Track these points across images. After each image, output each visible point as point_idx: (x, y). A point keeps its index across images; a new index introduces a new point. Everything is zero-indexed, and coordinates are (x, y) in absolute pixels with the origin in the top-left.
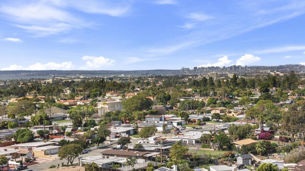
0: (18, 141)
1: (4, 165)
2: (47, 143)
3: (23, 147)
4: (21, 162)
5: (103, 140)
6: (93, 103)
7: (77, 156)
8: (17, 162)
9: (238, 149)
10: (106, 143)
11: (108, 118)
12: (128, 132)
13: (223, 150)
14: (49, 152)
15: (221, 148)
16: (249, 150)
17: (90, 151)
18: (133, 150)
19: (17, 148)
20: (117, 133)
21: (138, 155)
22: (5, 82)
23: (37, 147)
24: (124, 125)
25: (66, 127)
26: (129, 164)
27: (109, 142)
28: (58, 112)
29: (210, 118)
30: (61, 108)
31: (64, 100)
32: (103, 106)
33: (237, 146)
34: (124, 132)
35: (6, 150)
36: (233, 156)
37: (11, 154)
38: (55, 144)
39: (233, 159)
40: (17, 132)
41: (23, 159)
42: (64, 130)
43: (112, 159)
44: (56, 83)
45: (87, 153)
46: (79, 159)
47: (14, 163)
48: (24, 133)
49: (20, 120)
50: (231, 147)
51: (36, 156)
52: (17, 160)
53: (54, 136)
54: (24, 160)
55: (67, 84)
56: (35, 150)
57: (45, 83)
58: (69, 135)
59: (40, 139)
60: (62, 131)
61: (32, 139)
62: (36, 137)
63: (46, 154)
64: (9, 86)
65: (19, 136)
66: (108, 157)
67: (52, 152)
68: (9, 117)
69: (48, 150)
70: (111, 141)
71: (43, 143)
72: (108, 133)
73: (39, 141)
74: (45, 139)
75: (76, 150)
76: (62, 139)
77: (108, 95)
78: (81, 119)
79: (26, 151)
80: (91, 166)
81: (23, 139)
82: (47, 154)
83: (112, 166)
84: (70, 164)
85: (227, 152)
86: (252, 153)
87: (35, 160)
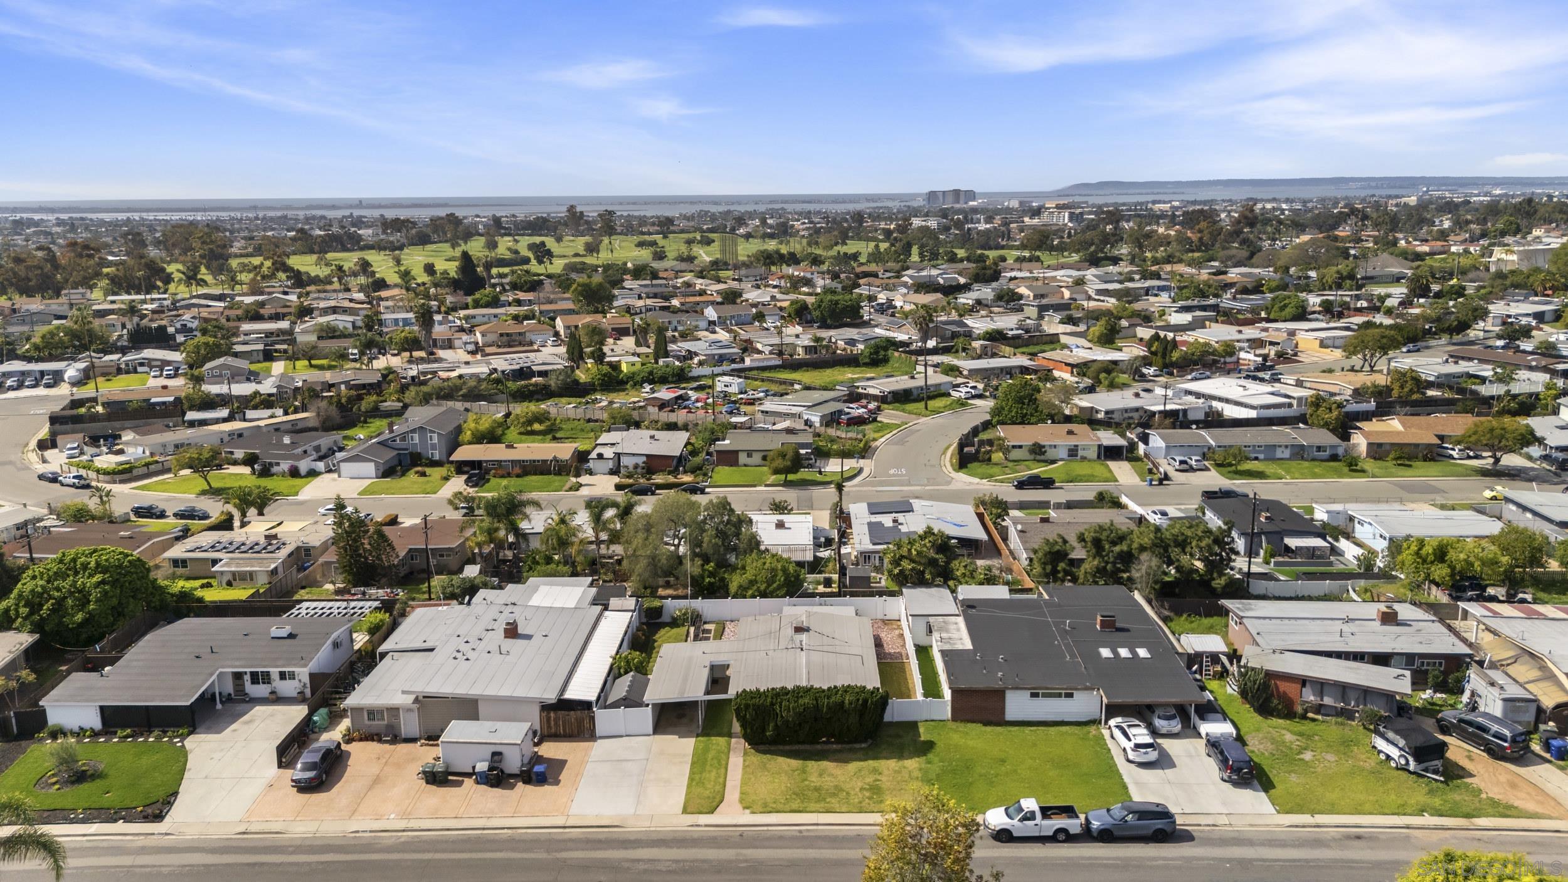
0: (1272, 316)
1: (1228, 360)
2: (1332, 325)
3: (1278, 331)
4: (1265, 357)
5: (1463, 326)
6: (1487, 252)
7: (1386, 353)
8: (1256, 355)
10: (1472, 334)
11: (1499, 281)
12: (1540, 317)
14: (1329, 342)
17: (1428, 347)
18: (1532, 353)
19: (1266, 330)
20: (1509, 316)
21: (1534, 363)
22: (1304, 202)
23: (1307, 331)
24: (1536, 299)
25: (1389, 296)
26: (1499, 379)
27: (1481, 334)
28: (1392, 266)
30: (1406, 259)
31: (1422, 241)
32: (1503, 256)
34: (1528, 315)
35: (1240, 332)
37: (1248, 340)
38: (1347, 329)
40: (1273, 299)
41: (1272, 351)
42: (1383, 302)
43: (1464, 367)
44: (1423, 206)
45: (1418, 350)
46: (1389, 360)
47: (1251, 357)
48: (1287, 301)
49: (1299, 278)
51: (1301, 347)
52: (1258, 352)
53: (1352, 313)
54: (1272, 353)
55: (1449, 207)
56: (1301, 337)
57: (1397, 205)
58: (1389, 312)
59: (1320, 317)
60: (1378, 304)
61: (1302, 314)
62: (1314, 312)
63: (1323, 344)
64: (1311, 210)
65: (1276, 308)
66: (1456, 363)
67: (1337, 342)
68: (1275, 272)
69: (1329, 338)
70: (1485, 331)
71: (1323, 325)
72: (1483, 314)
73: (1317, 320)
74: (1333, 317)
75: (1384, 341)
76: (1366, 319)
77: (1536, 232)
78: (1428, 281)
79: (1281, 337)
80: (1404, 374)
81: (1283, 313)
82: (1325, 347)
83: (1460, 380)
84: (1367, 368)
87: (1296, 355)
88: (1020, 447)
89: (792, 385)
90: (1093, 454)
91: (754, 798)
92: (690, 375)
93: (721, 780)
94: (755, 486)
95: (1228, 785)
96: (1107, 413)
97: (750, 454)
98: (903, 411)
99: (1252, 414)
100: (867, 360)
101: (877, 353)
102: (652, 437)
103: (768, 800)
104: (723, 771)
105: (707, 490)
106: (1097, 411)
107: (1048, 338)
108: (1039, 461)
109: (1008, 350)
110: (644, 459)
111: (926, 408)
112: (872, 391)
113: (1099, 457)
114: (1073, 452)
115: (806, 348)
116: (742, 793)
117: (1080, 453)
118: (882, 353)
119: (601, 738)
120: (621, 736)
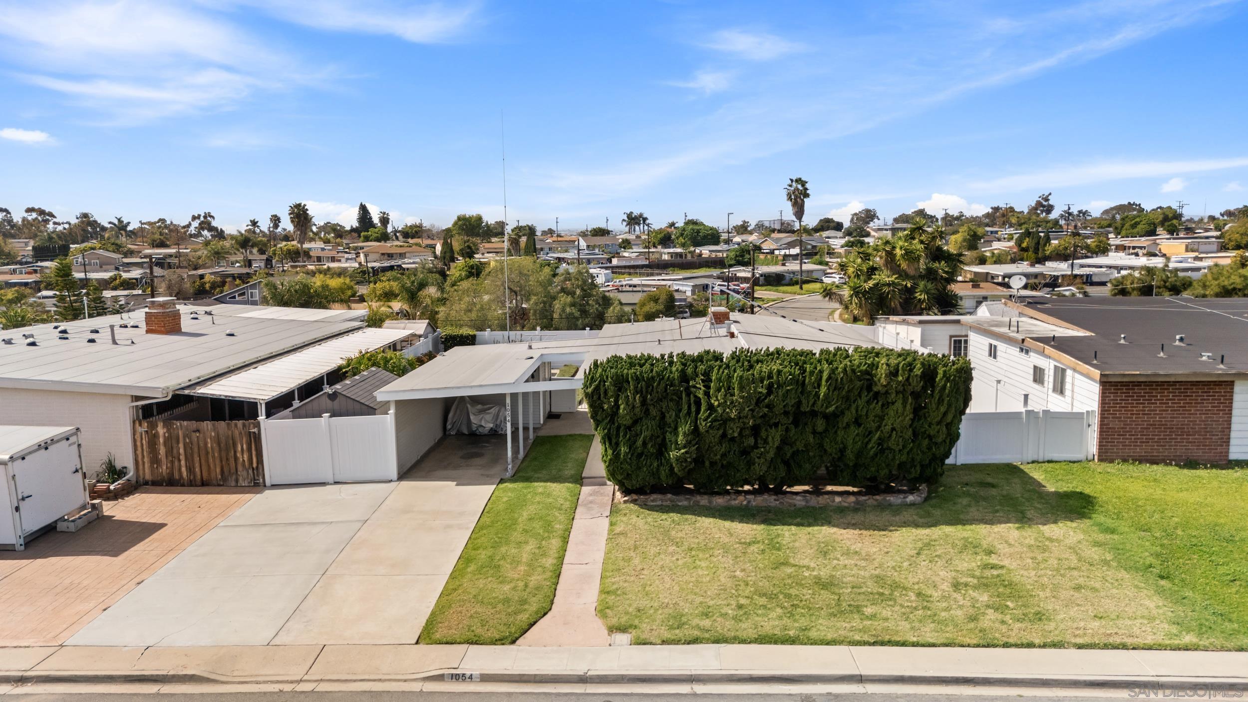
91: (644, 603)
93: (549, 562)
101: (742, 256)
103: (686, 609)
104: (555, 543)
106: (993, 277)
111: (801, 289)
112: (743, 275)
115: (671, 254)
116: (604, 591)
118: (747, 256)
119: (275, 486)
120: (323, 484)
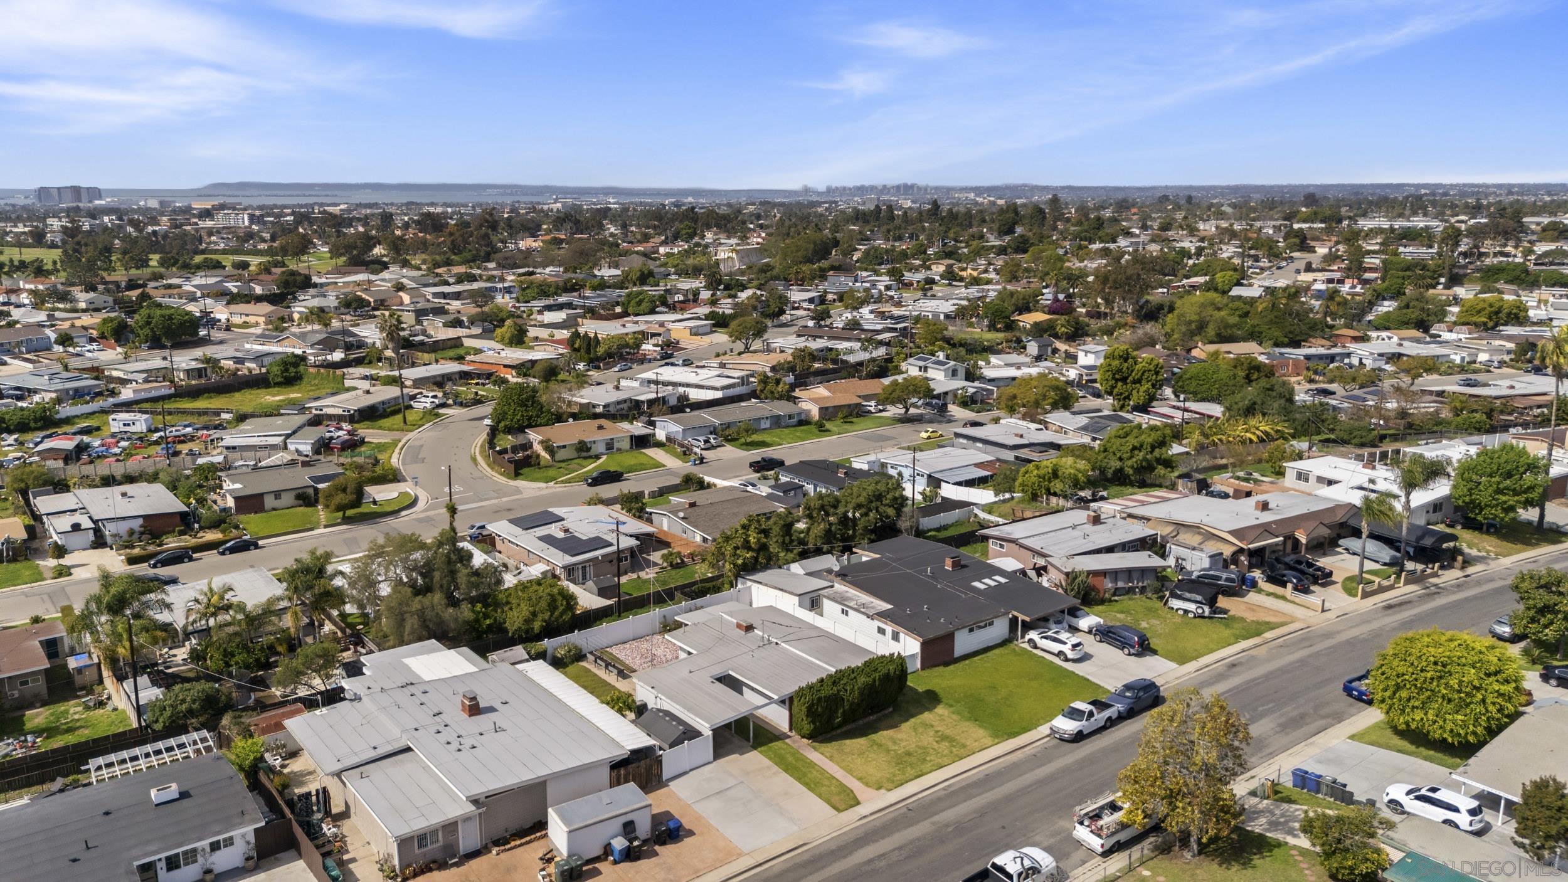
2: (686, 316)
4: (661, 347)
9: (1025, 328)
11: (757, 275)
12: (813, 301)
13: (998, 330)
14: (697, 331)
15: (992, 327)
16: (1045, 331)
18: (850, 329)
21: (863, 336)
23: (673, 322)
24: (797, 287)
29: (937, 278)
32: (730, 254)
33: (1021, 324)
34: (808, 300)
35: (623, 326)
36: (1019, 341)
37: (633, 333)
38: (699, 318)
39: (1021, 347)
40: (628, 296)
41: (659, 341)
43: (821, 342)
46: (765, 341)
47: (650, 347)
48: (641, 297)
50: (1010, 326)
51: (677, 337)
53: (686, 305)
54: (662, 343)
56: (670, 327)
58: (714, 303)
59: (667, 310)
61: (654, 309)
62: (658, 306)
63: (693, 334)
65: (633, 303)
66: (807, 340)
67: (701, 330)
69: (694, 327)
71: (677, 317)
73: (667, 312)
74: (675, 309)
79: (656, 329)
80: (804, 351)
81: (641, 308)
82: (696, 335)
84: (743, 349)
85: (1009, 335)
86: (1050, 336)
87: (679, 343)
88: (564, 447)
89: (218, 414)
90: (626, 445)
91: (874, 778)
92: (58, 416)
94: (312, 529)
95: (1133, 658)
96: (604, 407)
97: (277, 495)
98: (380, 428)
99: (719, 395)
100: (280, 380)
101: (287, 370)
102: (124, 495)
104: (817, 767)
105: (260, 543)
106: (594, 406)
107: (453, 342)
108: (585, 458)
109: (426, 357)
110: (141, 521)
111: (405, 422)
112: (330, 411)
113: (631, 448)
114: (610, 446)
115: (188, 372)
116: (859, 779)
117: (616, 445)
118: (292, 370)
